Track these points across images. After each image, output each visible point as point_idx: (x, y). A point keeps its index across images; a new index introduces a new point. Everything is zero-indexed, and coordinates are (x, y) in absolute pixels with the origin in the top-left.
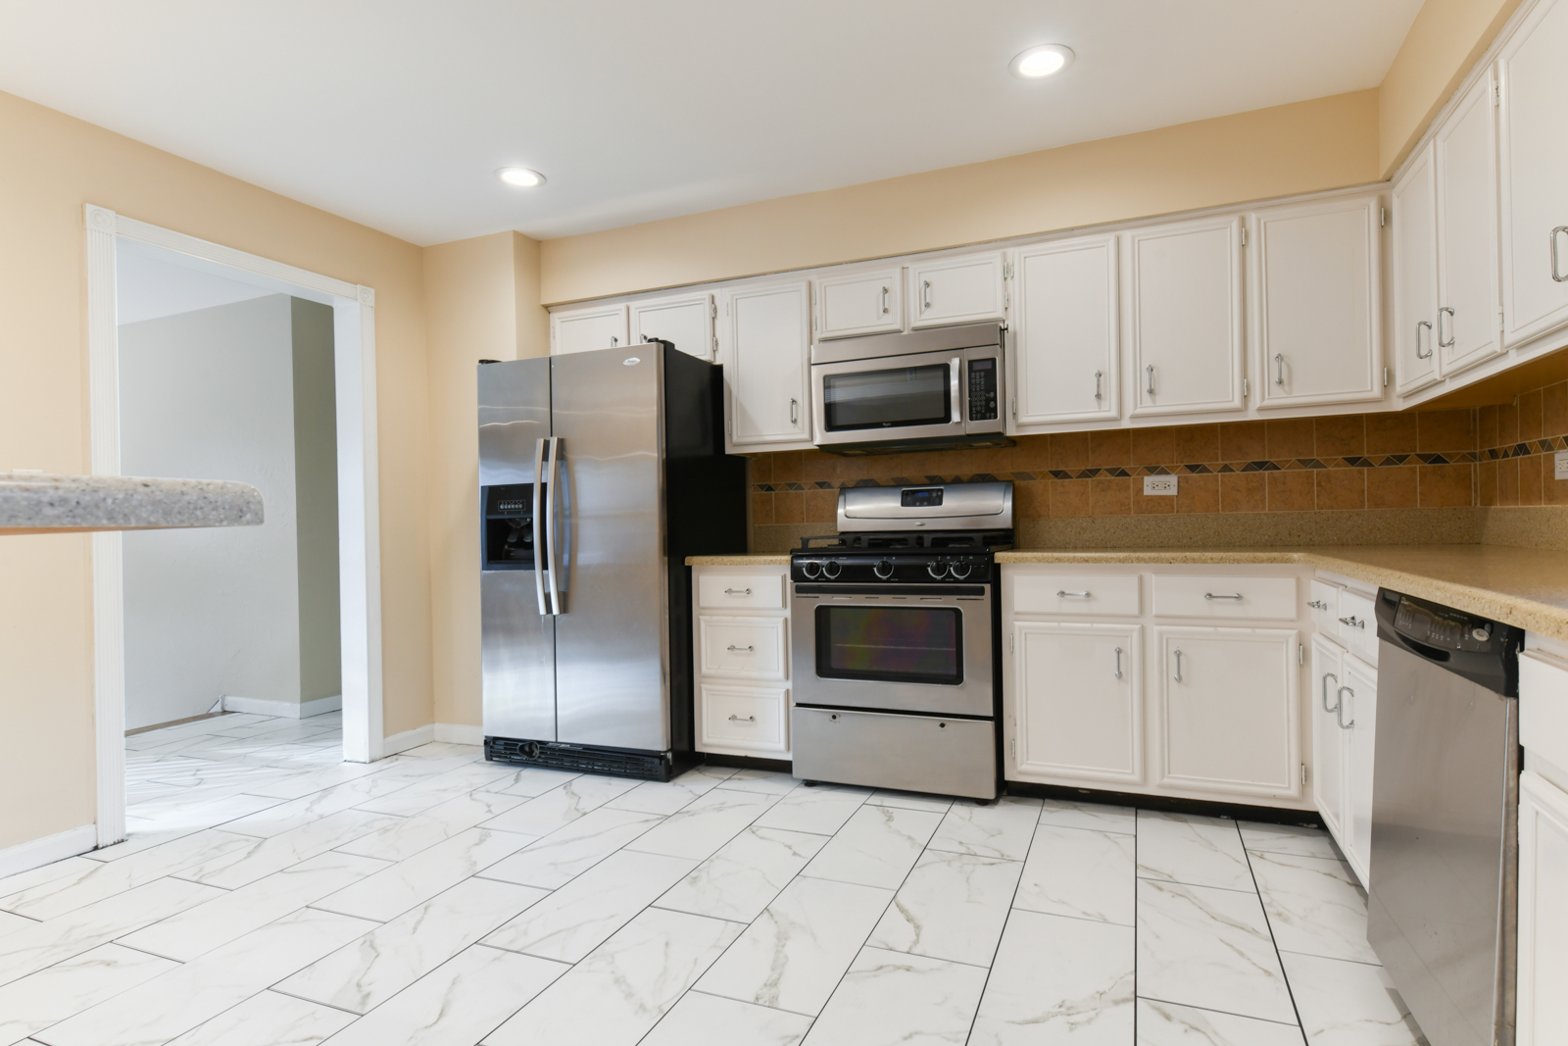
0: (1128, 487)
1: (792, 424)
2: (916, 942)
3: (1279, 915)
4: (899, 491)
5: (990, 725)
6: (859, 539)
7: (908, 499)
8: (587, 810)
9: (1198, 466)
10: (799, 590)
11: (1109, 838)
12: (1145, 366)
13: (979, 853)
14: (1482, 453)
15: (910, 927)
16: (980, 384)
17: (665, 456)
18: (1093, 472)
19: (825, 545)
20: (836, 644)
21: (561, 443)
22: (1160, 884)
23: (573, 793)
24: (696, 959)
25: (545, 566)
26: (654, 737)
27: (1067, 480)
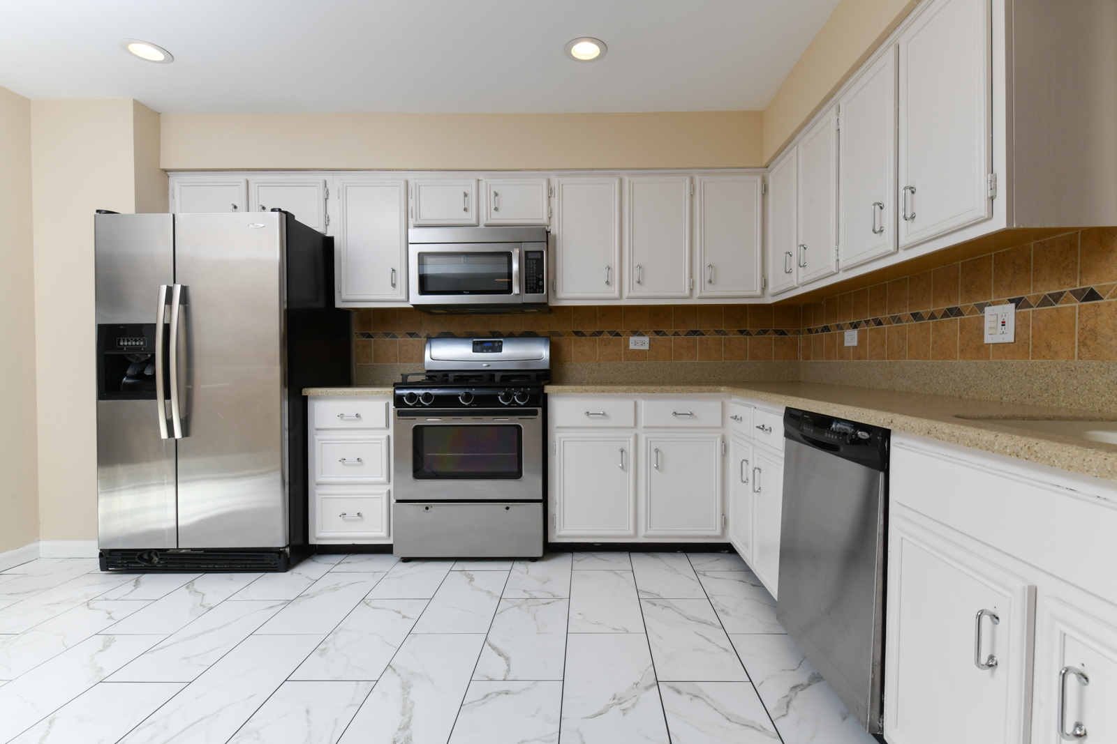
0: (621, 344)
1: (392, 288)
2: (509, 671)
3: (722, 611)
4: (470, 342)
5: (539, 506)
6: (447, 376)
7: (478, 347)
8: (213, 605)
9: (661, 332)
10: (399, 414)
11: (617, 574)
12: (636, 265)
13: (538, 596)
14: (804, 331)
15: (502, 659)
16: (533, 268)
17: (286, 306)
18: (600, 333)
19: (420, 380)
20: (428, 454)
21: (184, 290)
22: (654, 601)
23: (196, 592)
24: (336, 720)
25: (167, 396)
26: (275, 536)
27: (584, 338)
